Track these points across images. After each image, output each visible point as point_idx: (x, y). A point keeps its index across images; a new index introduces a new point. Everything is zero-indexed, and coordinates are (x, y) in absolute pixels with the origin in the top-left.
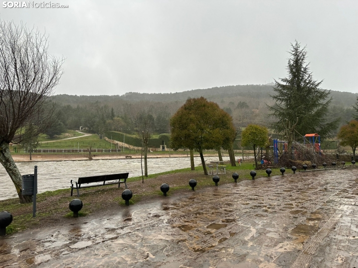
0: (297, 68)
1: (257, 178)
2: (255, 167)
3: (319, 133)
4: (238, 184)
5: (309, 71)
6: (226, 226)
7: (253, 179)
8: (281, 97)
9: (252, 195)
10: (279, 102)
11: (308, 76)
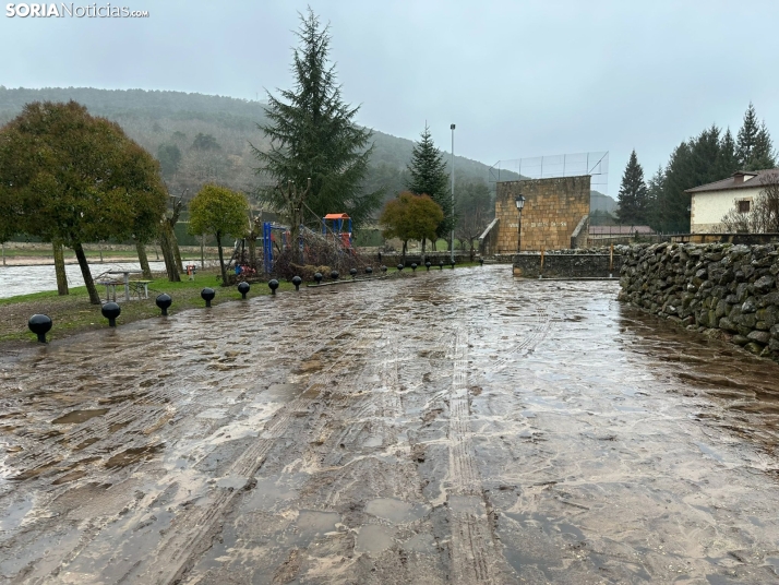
0: (312, 72)
1: (217, 303)
2: (221, 281)
3: (350, 212)
4: (169, 318)
5: (336, 82)
6: (106, 411)
7: (208, 305)
8: (281, 133)
9: (195, 338)
10: (277, 143)
11: (334, 92)
